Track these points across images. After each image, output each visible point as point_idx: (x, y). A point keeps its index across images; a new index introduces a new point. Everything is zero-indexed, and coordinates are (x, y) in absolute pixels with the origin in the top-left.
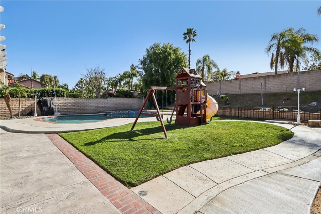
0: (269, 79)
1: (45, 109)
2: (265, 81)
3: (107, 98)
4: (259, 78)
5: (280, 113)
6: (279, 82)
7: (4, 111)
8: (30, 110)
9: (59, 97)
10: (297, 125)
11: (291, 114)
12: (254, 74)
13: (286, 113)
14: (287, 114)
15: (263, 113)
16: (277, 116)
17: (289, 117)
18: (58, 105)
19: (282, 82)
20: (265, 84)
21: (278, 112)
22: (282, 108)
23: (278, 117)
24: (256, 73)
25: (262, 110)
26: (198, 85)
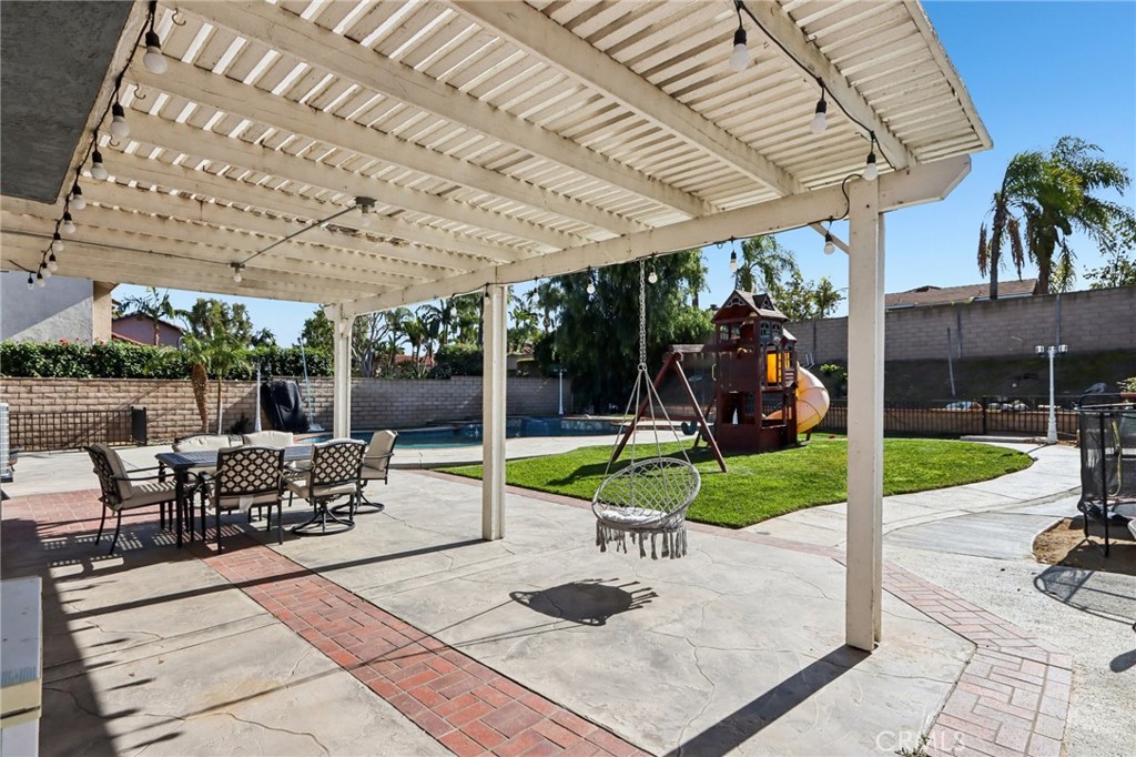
0: (972, 315)
1: (284, 412)
2: (959, 319)
3: (448, 378)
4: (940, 312)
5: (1005, 417)
6: (1002, 323)
7: (172, 420)
8: (239, 417)
9: (315, 375)
10: (1047, 444)
11: (1035, 419)
12: (919, 290)
13: (1020, 415)
14: (1022, 418)
15: (954, 415)
16: (994, 424)
17: (1028, 424)
18: (314, 402)
19: (1009, 325)
20: (959, 329)
21: (997, 414)
22: (1008, 402)
23: (999, 428)
24: (925, 289)
25: (952, 407)
26: (777, 338)
